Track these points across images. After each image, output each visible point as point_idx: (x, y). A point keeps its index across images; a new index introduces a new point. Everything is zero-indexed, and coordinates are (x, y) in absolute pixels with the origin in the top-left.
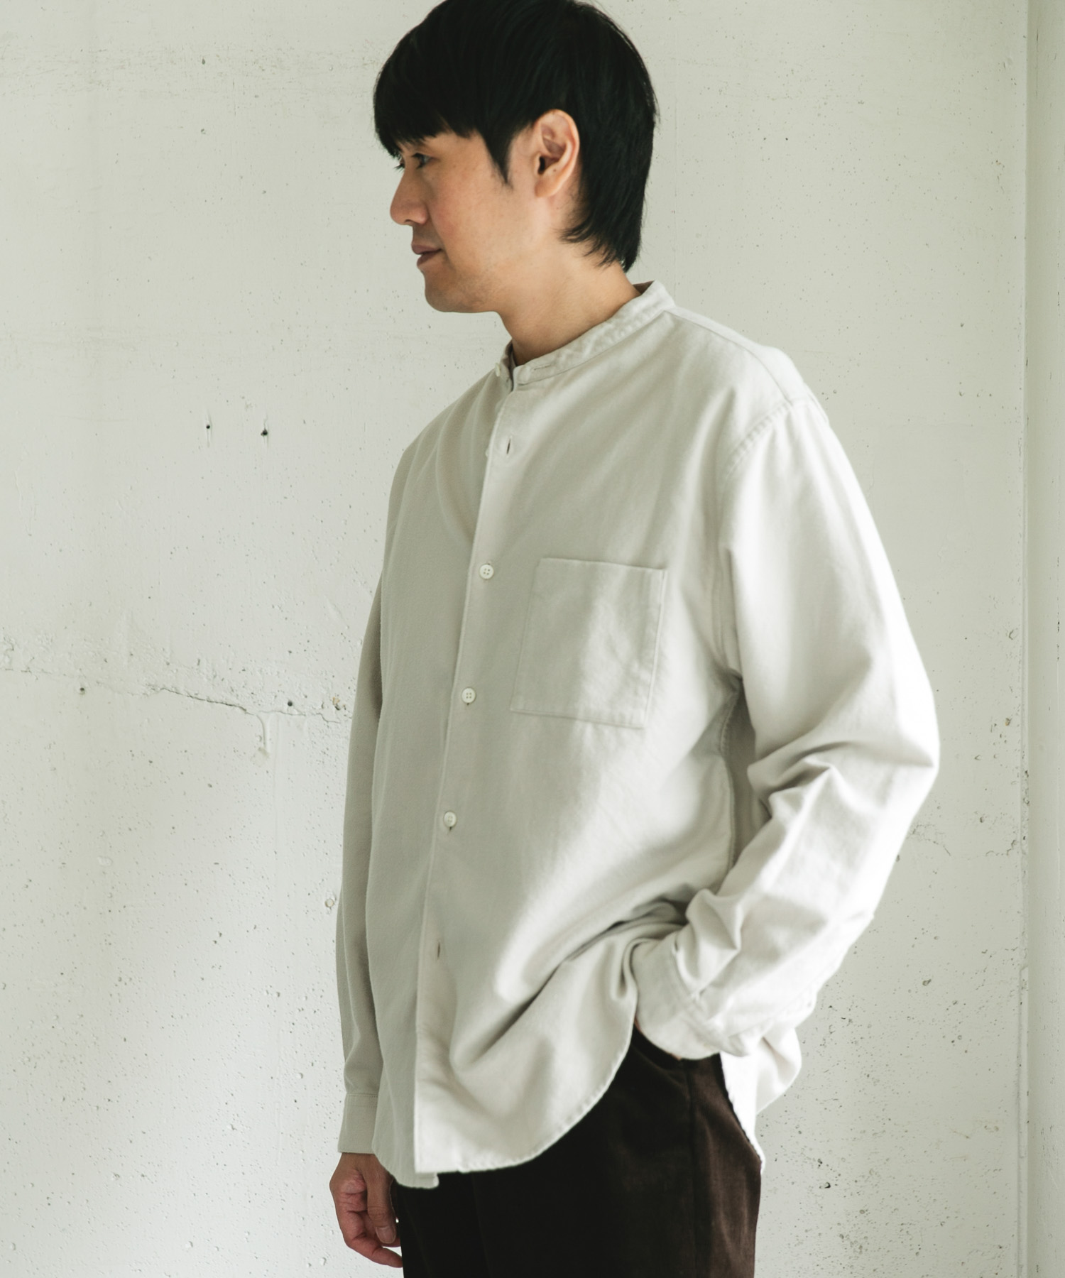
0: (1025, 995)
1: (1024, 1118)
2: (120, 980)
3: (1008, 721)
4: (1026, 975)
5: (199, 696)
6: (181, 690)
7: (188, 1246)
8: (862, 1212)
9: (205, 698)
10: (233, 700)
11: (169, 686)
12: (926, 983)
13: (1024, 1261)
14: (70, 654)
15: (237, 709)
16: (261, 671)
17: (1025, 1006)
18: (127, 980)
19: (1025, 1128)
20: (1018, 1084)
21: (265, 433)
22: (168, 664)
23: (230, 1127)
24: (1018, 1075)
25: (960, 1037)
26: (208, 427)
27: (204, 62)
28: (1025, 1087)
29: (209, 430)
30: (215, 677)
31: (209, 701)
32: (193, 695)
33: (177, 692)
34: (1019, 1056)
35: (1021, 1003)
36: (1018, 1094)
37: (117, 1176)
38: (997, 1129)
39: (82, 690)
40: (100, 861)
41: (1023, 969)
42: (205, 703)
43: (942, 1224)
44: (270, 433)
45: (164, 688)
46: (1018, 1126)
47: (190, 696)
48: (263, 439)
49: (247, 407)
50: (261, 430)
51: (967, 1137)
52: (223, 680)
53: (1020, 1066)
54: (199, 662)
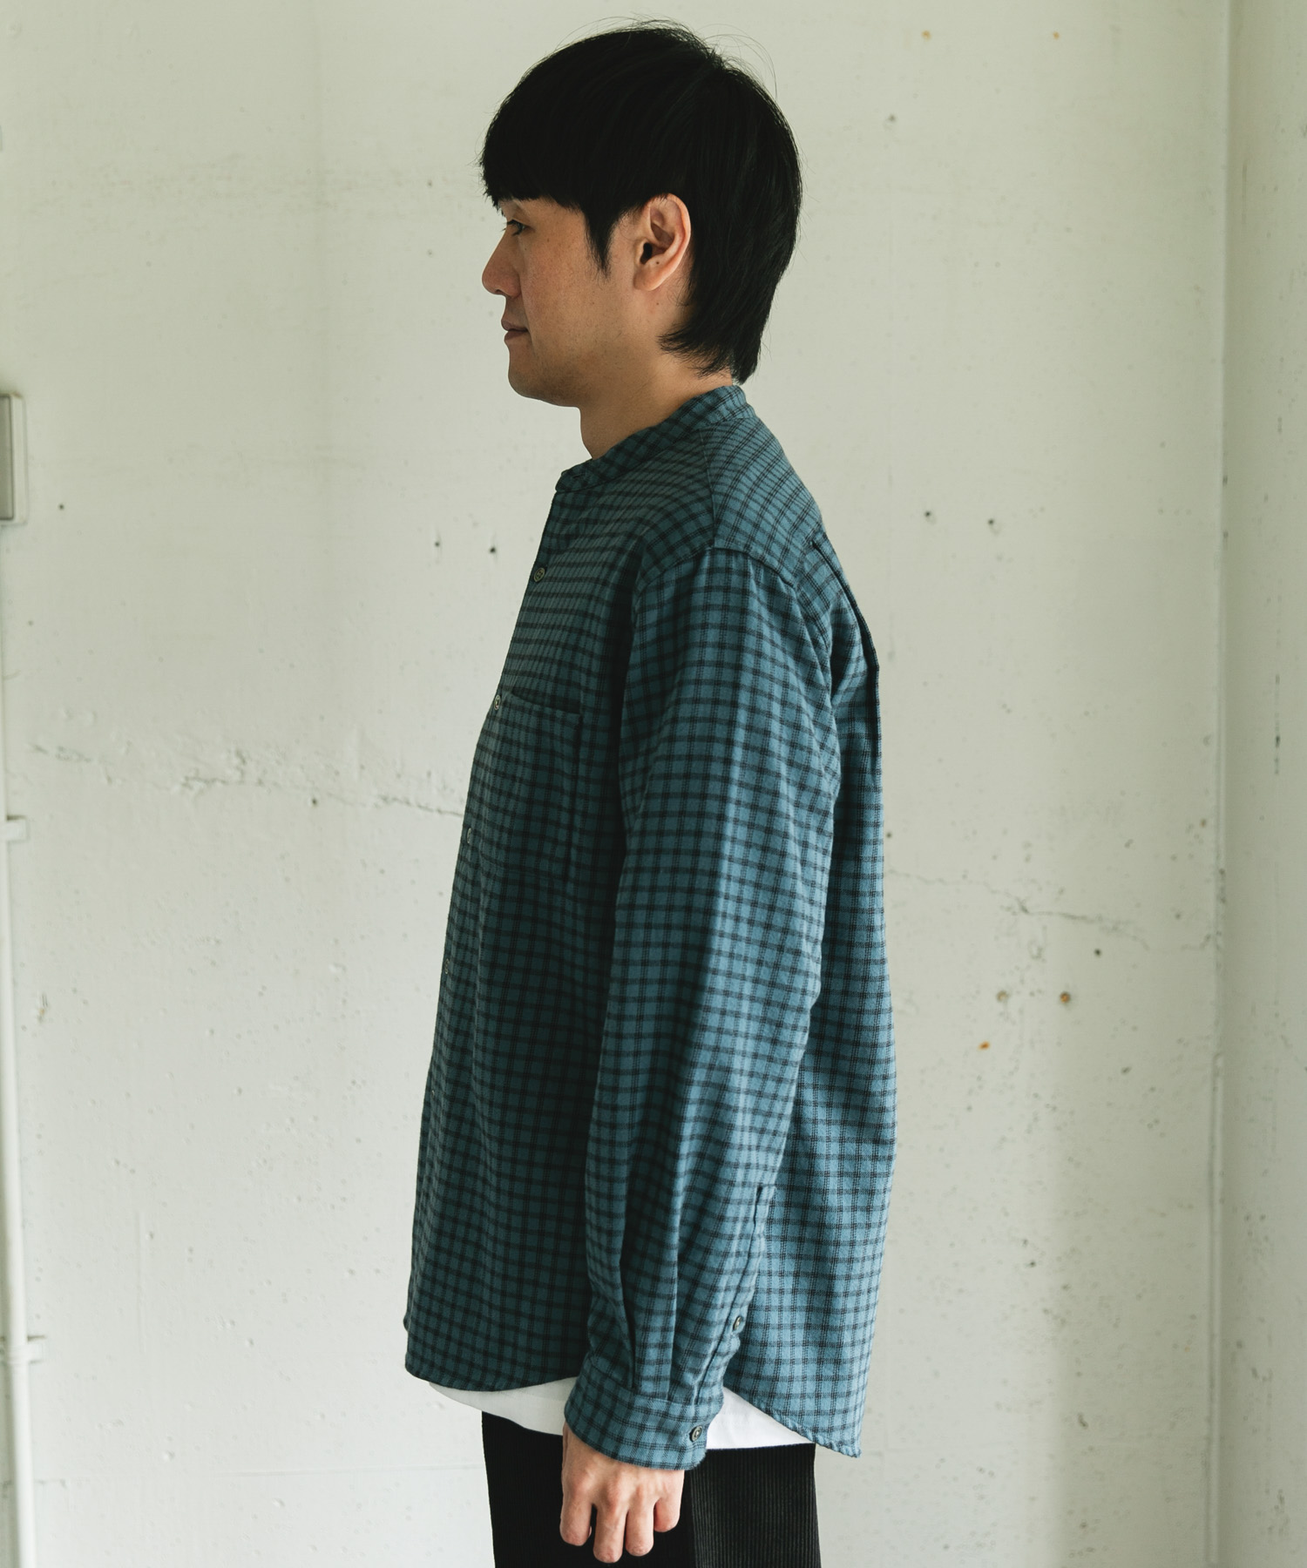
0: (1220, 1085)
1: (1217, 1196)
2: (354, 1082)
3: (1204, 823)
4: (1220, 1062)
5: (431, 808)
6: (412, 800)
8: (1065, 1287)
9: (435, 808)
11: (400, 798)
12: (1125, 1071)
13: (1217, 1331)
14: (302, 767)
17: (1219, 1094)
18: (361, 1083)
19: (1218, 1207)
21: (493, 550)
22: (398, 776)
24: (1212, 1155)
25: (1156, 1122)
26: (437, 544)
27: (430, 184)
28: (1218, 1168)
29: (438, 548)
30: (445, 788)
31: (439, 811)
32: (423, 804)
33: (408, 803)
34: (1212, 1138)
35: (1214, 1089)
36: (1211, 1174)
37: (352, 1272)
38: (1191, 1207)
39: (314, 802)
40: (333, 969)
41: (1217, 1056)
42: (436, 815)
43: (1139, 1297)
44: (499, 550)
45: (395, 799)
46: (1211, 1204)
47: (420, 807)
48: (491, 556)
49: (475, 524)
50: (489, 547)
51: (1163, 1215)
52: (453, 791)
53: (1213, 1147)
54: (429, 774)
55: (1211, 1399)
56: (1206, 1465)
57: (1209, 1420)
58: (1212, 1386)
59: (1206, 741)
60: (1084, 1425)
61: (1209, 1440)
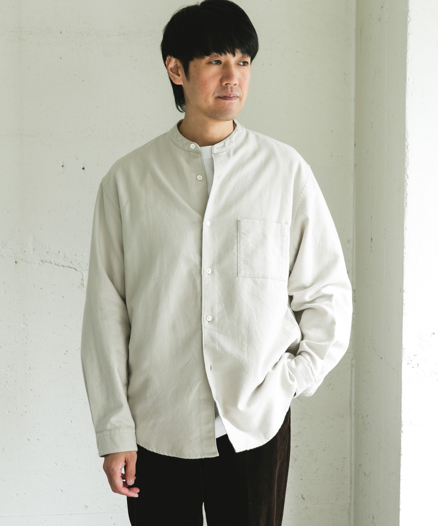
0: (354, 370)
1: (353, 413)
2: (30, 368)
4: (354, 362)
5: (59, 265)
6: (53, 262)
7: (55, 465)
8: (296, 447)
9: (61, 265)
10: (72, 266)
11: (48, 261)
13: (353, 462)
14: (11, 249)
15: (73, 270)
16: (82, 255)
17: (353, 373)
18: (33, 369)
19: (353, 416)
20: (351, 400)
21: (83, 169)
22: (48, 253)
23: (70, 421)
24: (351, 397)
25: (330, 384)
26: (62, 166)
27: (61, 33)
28: (353, 402)
29: (63, 168)
30: (65, 257)
31: (63, 266)
32: (57, 264)
33: (51, 263)
34: (351, 391)
35: (352, 372)
36: (351, 404)
37: (28, 440)
38: (343, 416)
39: (16, 262)
40: (22, 325)
41: (353, 359)
42: (62, 267)
43: (324, 450)
44: (85, 168)
45: (46, 261)
46: (351, 415)
47: (56, 264)
48: (83, 171)
49: (77, 159)
50: (82, 167)
51: (333, 419)
52: (68, 258)
53: (351, 394)
54: (59, 252)
55: (351, 489)
56: (349, 514)
57: (350, 497)
58: (351, 483)
59: (348, 242)
60: (304, 499)
61: (350, 504)
